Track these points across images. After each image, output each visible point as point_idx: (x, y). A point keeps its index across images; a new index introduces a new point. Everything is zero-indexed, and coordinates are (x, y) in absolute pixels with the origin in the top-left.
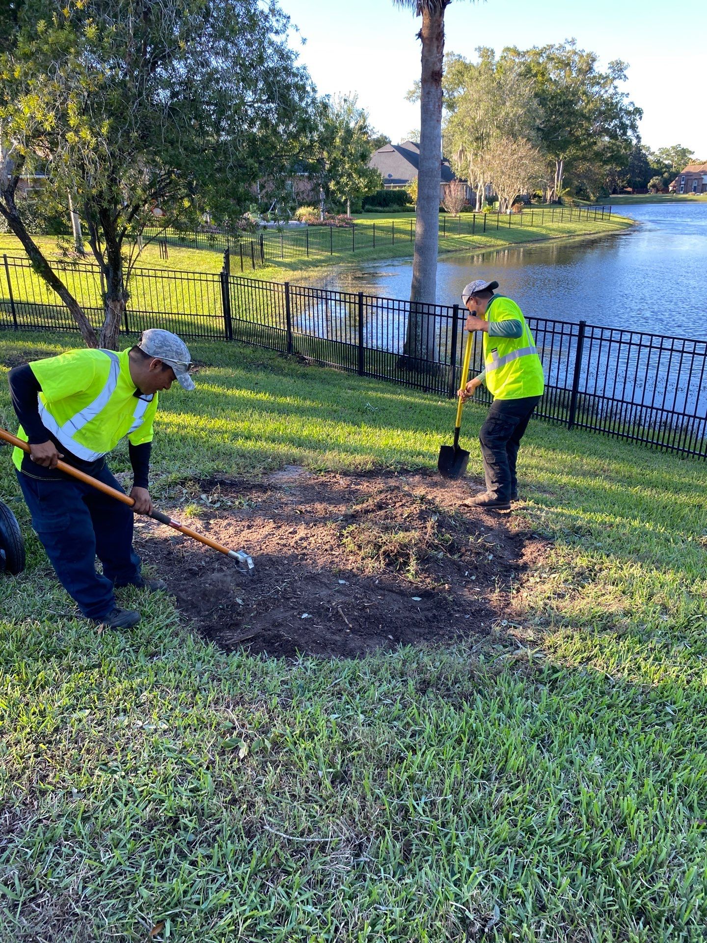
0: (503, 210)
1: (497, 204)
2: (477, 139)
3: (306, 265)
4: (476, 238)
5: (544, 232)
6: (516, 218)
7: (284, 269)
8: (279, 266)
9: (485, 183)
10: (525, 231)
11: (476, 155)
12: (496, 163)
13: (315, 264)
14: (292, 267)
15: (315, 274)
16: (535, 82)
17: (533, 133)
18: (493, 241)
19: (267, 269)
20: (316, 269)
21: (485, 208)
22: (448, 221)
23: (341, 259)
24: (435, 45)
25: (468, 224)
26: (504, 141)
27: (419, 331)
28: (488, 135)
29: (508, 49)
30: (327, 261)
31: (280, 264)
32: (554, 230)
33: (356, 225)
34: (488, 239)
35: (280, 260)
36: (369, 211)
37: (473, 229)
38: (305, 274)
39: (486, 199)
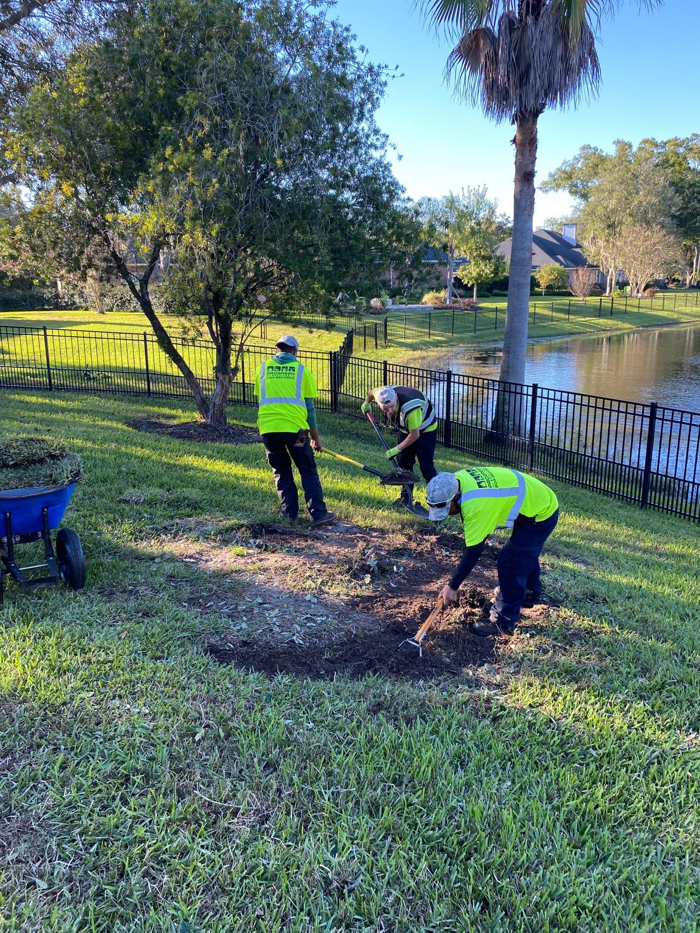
0: (635, 294)
1: (628, 288)
2: (609, 226)
3: (428, 345)
4: (602, 321)
5: (675, 316)
6: (646, 302)
7: (405, 349)
8: (400, 346)
9: (616, 268)
10: (654, 316)
11: (608, 241)
12: (627, 249)
13: (437, 344)
14: (413, 347)
15: (433, 354)
16: (672, 172)
17: (668, 220)
18: (620, 324)
19: (389, 349)
20: (436, 349)
21: (616, 292)
22: (574, 305)
23: (462, 340)
24: (528, 149)
25: (595, 307)
26: (637, 229)
27: (506, 407)
28: (621, 223)
29: (646, 141)
30: (448, 343)
31: (401, 345)
32: (686, 314)
33: (481, 308)
34: (615, 322)
35: (403, 340)
36: (496, 295)
37: (600, 312)
38: (424, 354)
39: (617, 283)
